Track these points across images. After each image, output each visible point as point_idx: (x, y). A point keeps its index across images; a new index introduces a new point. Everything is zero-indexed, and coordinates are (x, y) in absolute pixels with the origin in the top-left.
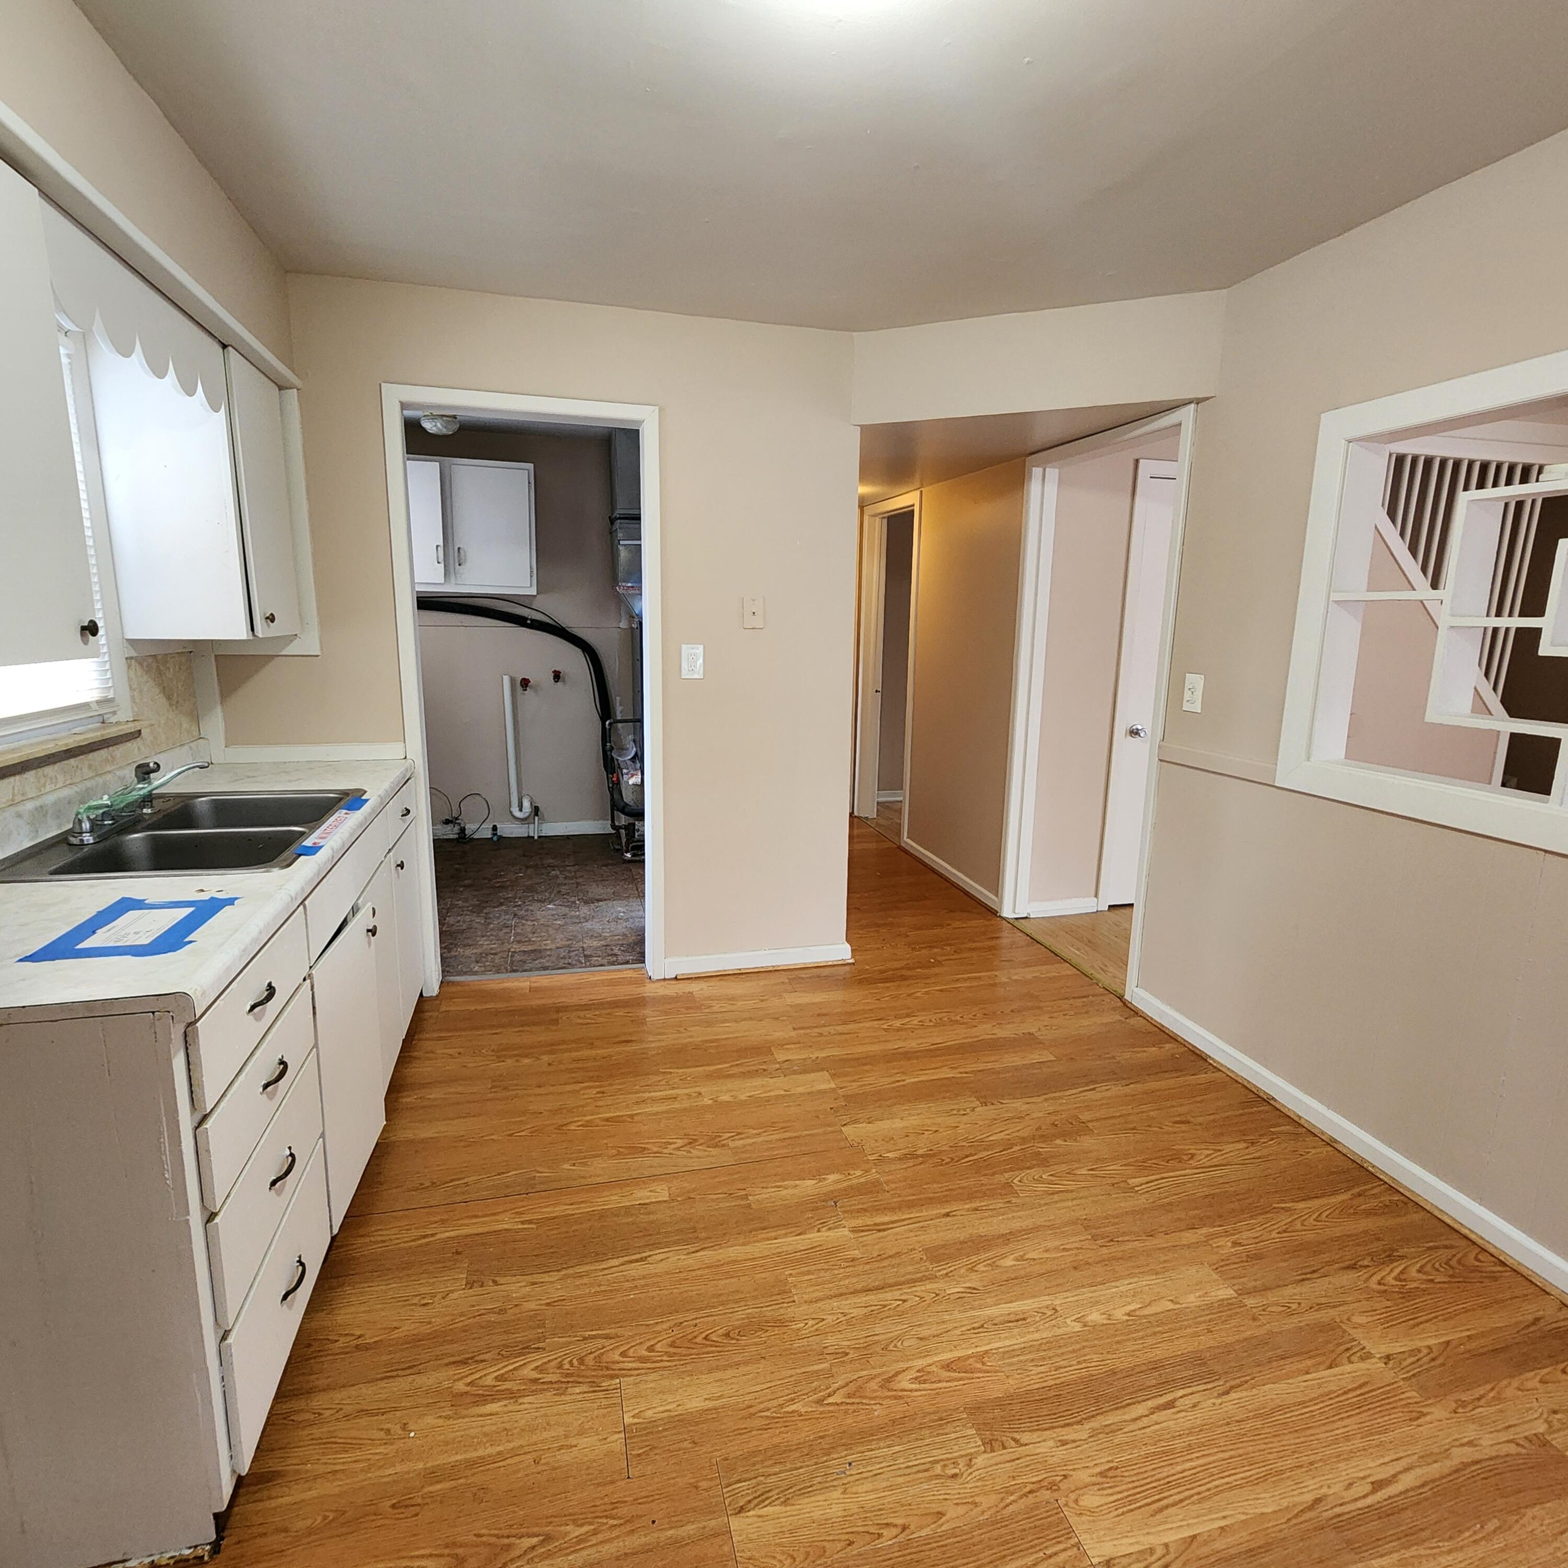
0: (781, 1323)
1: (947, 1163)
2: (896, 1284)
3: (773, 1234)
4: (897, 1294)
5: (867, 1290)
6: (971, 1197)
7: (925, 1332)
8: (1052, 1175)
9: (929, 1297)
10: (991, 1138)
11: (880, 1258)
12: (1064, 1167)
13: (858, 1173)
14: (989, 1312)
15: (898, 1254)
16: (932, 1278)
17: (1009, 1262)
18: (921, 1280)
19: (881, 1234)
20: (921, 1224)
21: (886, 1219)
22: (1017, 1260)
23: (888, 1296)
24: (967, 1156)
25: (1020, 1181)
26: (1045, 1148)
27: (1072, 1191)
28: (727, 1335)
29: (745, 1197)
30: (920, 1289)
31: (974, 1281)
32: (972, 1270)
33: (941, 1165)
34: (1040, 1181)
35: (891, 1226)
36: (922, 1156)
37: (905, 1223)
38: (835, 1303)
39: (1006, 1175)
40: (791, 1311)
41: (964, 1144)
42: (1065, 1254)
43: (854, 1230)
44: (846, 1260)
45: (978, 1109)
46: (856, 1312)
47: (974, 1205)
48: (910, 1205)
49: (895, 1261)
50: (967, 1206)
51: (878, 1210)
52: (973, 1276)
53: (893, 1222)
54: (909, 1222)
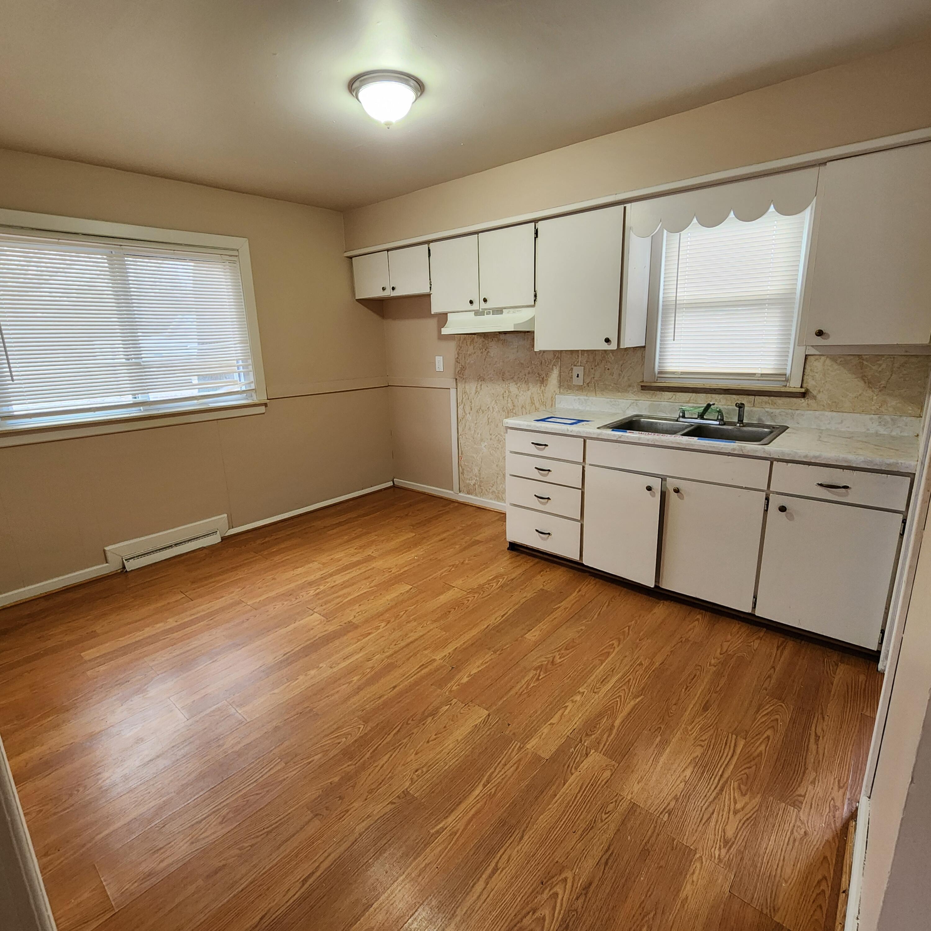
0: (435, 621)
1: (409, 719)
2: (402, 649)
3: (466, 644)
4: (399, 646)
5: (412, 642)
6: (385, 704)
7: (383, 639)
8: (339, 743)
9: (386, 650)
10: (388, 755)
11: (415, 654)
12: (331, 754)
13: (454, 688)
14: (361, 655)
15: (408, 659)
16: (388, 657)
17: (355, 679)
18: (393, 655)
19: (421, 664)
20: (405, 677)
21: (423, 672)
22: (352, 681)
23: (403, 644)
24: (399, 731)
25: (360, 728)
26: (348, 767)
27: (324, 737)
28: (450, 612)
29: (495, 652)
30: (391, 652)
31: (370, 664)
32: (372, 667)
33: (412, 716)
34: (346, 735)
35: (419, 669)
36: (427, 717)
37: (413, 674)
38: (421, 634)
39: (369, 728)
40: (435, 625)
41: (405, 741)
42: (327, 695)
43: (434, 660)
44: (428, 648)
45: (407, 784)
46: (412, 634)
47: (382, 699)
48: (416, 683)
49: (408, 656)
50: (386, 697)
51: (430, 674)
52: (371, 665)
53: (418, 672)
54: (411, 676)
